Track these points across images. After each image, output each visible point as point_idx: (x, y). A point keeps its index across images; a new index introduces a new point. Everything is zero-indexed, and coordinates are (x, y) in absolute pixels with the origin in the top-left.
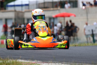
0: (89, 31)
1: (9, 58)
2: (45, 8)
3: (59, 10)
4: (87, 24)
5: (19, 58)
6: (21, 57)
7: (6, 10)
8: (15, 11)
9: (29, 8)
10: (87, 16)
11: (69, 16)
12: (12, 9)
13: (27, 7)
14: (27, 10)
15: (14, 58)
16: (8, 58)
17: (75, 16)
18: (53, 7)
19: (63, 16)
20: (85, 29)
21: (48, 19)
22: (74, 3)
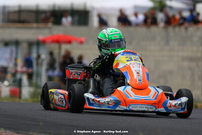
2: (20, 22)
3: (50, 28)
11: (69, 42)
17: (81, 43)
18: (37, 21)
19: (58, 41)
21: (24, 46)
22: (81, 16)
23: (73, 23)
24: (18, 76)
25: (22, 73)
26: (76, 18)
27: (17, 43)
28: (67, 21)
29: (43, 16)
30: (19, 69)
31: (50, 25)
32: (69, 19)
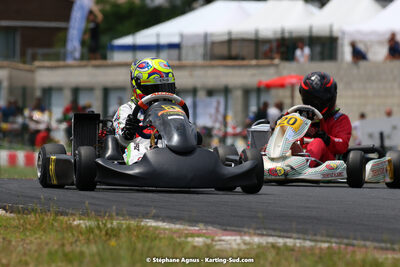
0: (371, 136)
1: (117, 214)
2: (230, 58)
3: (277, 66)
5: (146, 216)
6: (154, 211)
7: (109, 62)
9: (179, 59)
12: (126, 57)
13: (175, 52)
14: (176, 63)
15: (133, 215)
16: (114, 214)
18: (256, 57)
21: (239, 94)
22: (325, 46)
23: (312, 58)
24: (229, 141)
25: (235, 135)
26: (318, 49)
27: (226, 91)
28: (303, 54)
29: (266, 48)
30: (230, 130)
31: (277, 61)
32: (307, 50)
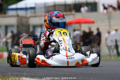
0: (112, 41)
4: (109, 33)
8: (18, 16)
9: (35, 13)
10: (110, 22)
14: (33, 15)
16: (10, 75)
17: (93, 22)
18: (65, 11)
19: (79, 22)
20: (106, 39)
